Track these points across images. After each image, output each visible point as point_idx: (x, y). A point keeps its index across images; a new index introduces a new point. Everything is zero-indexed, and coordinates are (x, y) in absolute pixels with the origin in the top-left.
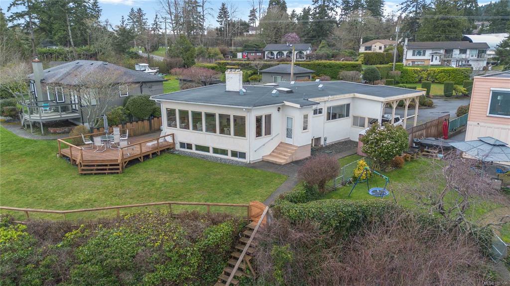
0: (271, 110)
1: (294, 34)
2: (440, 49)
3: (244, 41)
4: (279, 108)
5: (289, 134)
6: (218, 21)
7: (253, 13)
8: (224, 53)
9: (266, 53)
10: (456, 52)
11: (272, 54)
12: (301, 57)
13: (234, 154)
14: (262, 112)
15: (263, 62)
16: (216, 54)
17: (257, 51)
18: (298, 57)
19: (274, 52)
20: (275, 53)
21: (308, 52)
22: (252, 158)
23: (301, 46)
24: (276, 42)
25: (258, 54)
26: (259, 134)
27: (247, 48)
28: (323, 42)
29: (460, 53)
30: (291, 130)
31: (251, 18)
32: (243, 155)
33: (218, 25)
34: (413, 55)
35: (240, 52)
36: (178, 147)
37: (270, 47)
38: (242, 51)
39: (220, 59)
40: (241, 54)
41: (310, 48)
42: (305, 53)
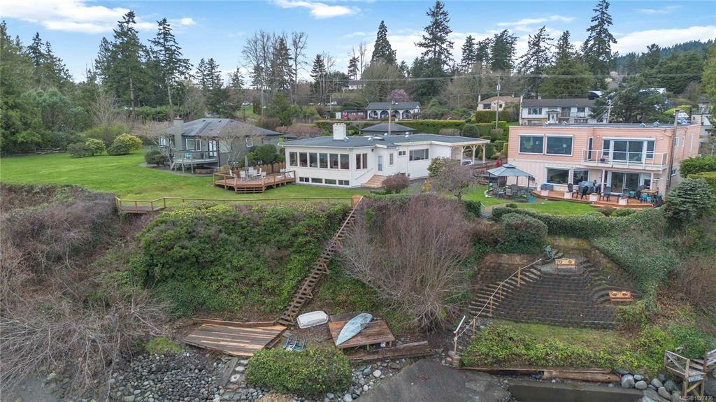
0: (367, 151)
1: (402, 91)
2: (556, 107)
3: (342, 100)
4: (373, 150)
5: (380, 168)
6: (313, 76)
7: (353, 62)
8: (321, 113)
9: (369, 112)
10: (574, 110)
11: (376, 114)
12: (407, 117)
13: (341, 182)
14: (361, 151)
15: (364, 122)
16: (313, 114)
17: (359, 110)
18: (405, 116)
19: (377, 111)
20: (379, 112)
21: (416, 111)
22: (353, 184)
23: (407, 105)
24: (381, 100)
25: (359, 114)
26: (358, 167)
27: (346, 106)
28: (434, 99)
29: (578, 111)
30: (382, 165)
31: (352, 69)
32: (347, 183)
33: (313, 80)
34: (529, 113)
35: (339, 111)
36: (298, 181)
37: (372, 106)
38: (341, 111)
39: (317, 119)
40: (340, 113)
41: (418, 107)
42: (412, 112)
